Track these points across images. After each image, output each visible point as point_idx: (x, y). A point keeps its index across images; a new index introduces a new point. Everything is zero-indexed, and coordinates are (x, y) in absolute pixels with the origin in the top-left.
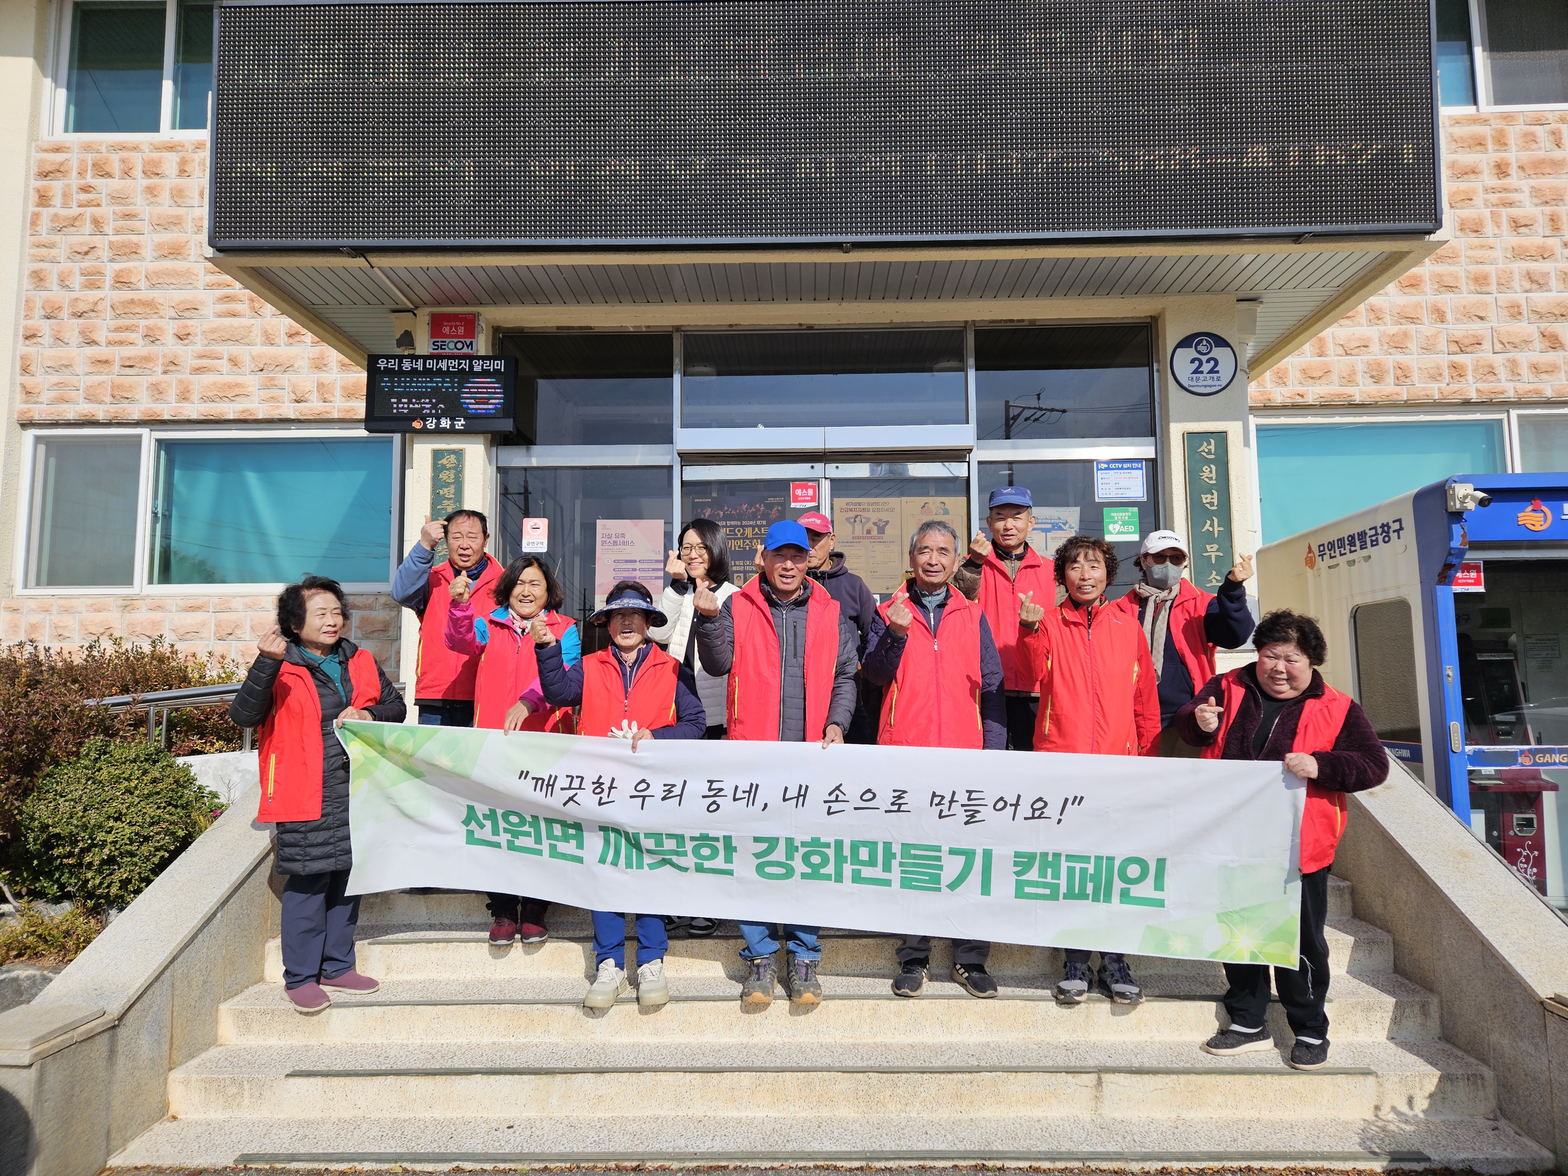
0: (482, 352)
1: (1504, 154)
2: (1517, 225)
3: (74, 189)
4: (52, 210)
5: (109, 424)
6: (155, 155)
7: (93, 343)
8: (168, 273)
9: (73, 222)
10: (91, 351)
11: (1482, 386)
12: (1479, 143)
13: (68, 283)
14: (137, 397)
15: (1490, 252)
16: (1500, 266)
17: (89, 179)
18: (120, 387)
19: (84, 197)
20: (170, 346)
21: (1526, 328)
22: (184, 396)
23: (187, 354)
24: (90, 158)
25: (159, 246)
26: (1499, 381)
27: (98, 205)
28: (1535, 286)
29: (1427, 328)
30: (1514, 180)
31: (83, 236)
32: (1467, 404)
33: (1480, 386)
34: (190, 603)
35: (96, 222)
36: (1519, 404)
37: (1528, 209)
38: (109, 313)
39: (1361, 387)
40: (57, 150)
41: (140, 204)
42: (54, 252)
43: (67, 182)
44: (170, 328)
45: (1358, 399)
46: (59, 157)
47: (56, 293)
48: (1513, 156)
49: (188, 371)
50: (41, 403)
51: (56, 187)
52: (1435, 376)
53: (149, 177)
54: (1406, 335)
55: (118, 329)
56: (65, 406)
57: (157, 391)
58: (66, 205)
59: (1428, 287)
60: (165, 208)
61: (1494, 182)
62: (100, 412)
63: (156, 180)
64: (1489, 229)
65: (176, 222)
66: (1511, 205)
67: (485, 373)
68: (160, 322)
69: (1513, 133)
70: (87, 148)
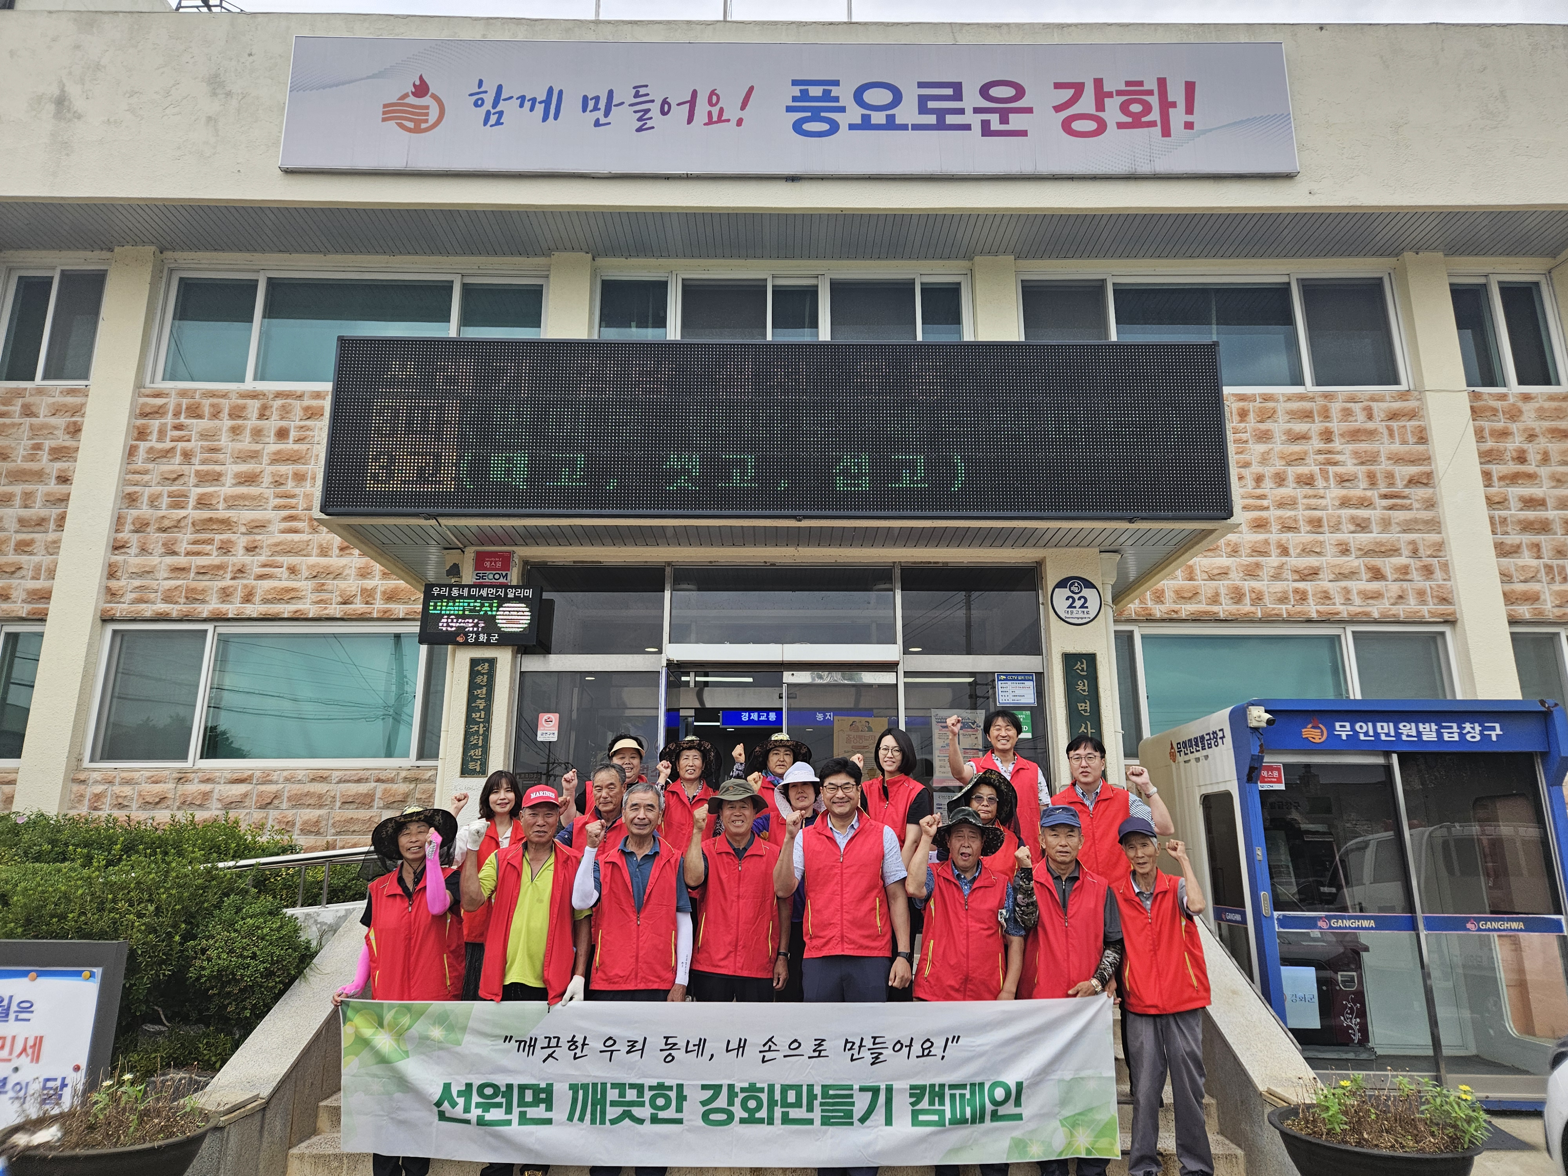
0: (514, 583)
1: (1327, 424)
2: (1343, 480)
3: (169, 427)
4: (148, 444)
5: (180, 620)
6: (241, 402)
7: (174, 553)
8: (243, 497)
9: (167, 453)
10: (170, 560)
11: (1321, 608)
12: (1307, 416)
13: (156, 504)
14: (207, 599)
15: (1320, 501)
16: (1330, 511)
17: (182, 419)
18: (194, 590)
19: (177, 433)
20: (239, 557)
21: (1352, 562)
22: (248, 598)
23: (254, 563)
24: (185, 402)
25: (237, 475)
26: (1334, 604)
27: (189, 441)
28: (1359, 529)
29: (1273, 561)
30: (1337, 445)
31: (174, 465)
32: (1309, 621)
33: (1319, 608)
34: (236, 776)
35: (187, 456)
36: (1351, 622)
37: (1350, 467)
38: (190, 529)
39: (1224, 606)
40: (157, 395)
41: (224, 441)
42: (146, 478)
43: (163, 421)
44: (242, 541)
45: (1222, 616)
46: (159, 401)
47: (144, 511)
48: (1335, 426)
49: (253, 577)
50: (124, 603)
51: (155, 424)
52: (1283, 599)
53: (233, 419)
54: (1258, 565)
55: (195, 542)
56: (144, 606)
57: (226, 594)
58: (160, 439)
59: (1275, 527)
60: (246, 443)
61: (1322, 446)
62: (174, 610)
63: (240, 422)
64: (1320, 482)
65: (254, 456)
66: (1335, 464)
67: (517, 599)
68: (233, 537)
69: (1335, 408)
70: (183, 394)
